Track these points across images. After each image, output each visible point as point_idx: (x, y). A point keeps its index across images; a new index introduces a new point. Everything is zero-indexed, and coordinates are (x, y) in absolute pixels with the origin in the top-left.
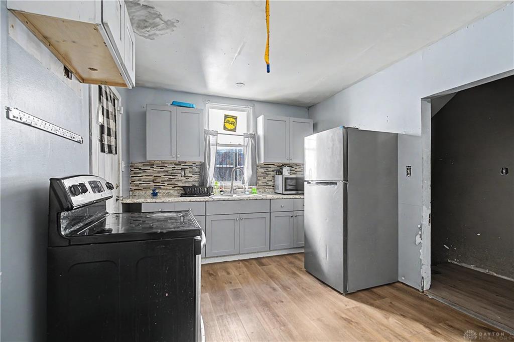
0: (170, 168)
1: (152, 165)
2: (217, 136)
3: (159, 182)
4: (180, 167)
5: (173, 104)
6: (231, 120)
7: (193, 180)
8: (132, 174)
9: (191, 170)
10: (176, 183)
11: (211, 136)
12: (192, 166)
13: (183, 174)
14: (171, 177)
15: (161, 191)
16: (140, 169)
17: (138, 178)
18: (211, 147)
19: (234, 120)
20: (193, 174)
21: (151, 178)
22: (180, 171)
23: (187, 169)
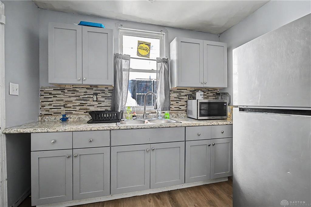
0: (82, 92)
1: (63, 90)
2: (129, 60)
3: (71, 107)
4: (92, 92)
5: (81, 24)
6: (144, 46)
7: (106, 105)
8: (42, 99)
9: (104, 95)
10: (88, 107)
11: (124, 61)
12: (104, 90)
13: (95, 99)
14: (83, 102)
15: (71, 116)
16: (50, 94)
17: (48, 103)
18: (123, 72)
19: (147, 46)
20: (105, 99)
21: (62, 103)
22: (92, 96)
23: (100, 93)
